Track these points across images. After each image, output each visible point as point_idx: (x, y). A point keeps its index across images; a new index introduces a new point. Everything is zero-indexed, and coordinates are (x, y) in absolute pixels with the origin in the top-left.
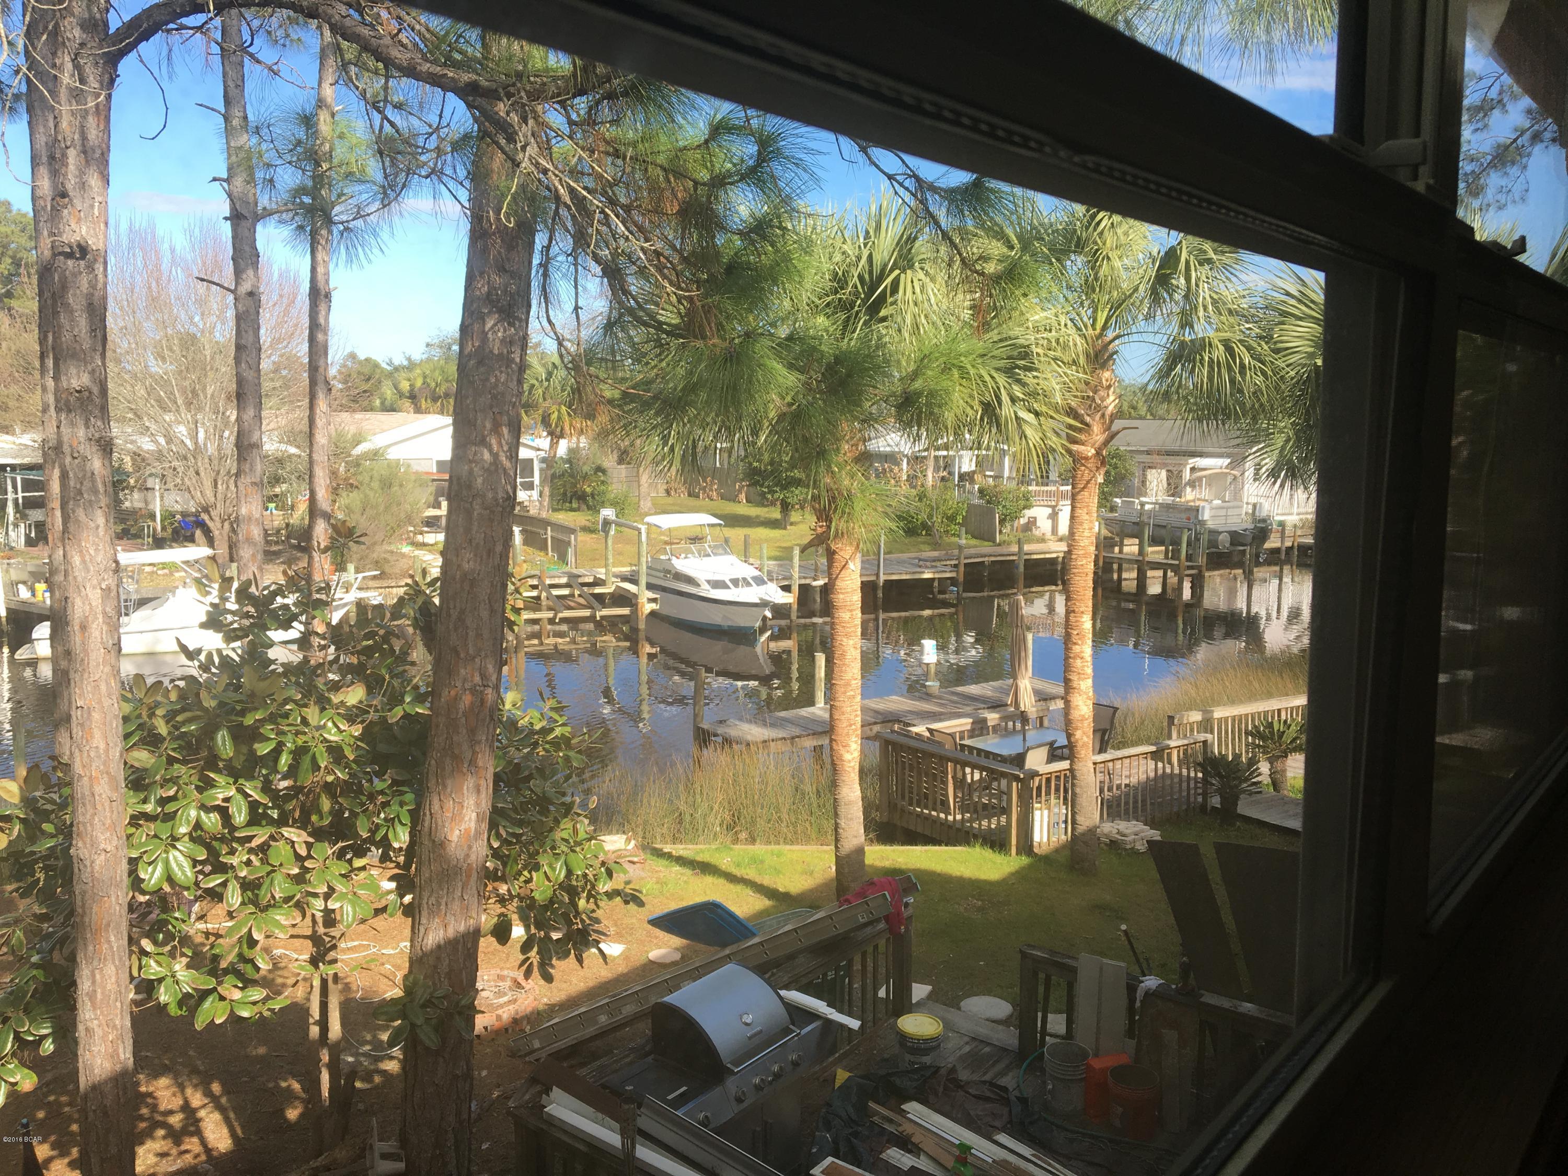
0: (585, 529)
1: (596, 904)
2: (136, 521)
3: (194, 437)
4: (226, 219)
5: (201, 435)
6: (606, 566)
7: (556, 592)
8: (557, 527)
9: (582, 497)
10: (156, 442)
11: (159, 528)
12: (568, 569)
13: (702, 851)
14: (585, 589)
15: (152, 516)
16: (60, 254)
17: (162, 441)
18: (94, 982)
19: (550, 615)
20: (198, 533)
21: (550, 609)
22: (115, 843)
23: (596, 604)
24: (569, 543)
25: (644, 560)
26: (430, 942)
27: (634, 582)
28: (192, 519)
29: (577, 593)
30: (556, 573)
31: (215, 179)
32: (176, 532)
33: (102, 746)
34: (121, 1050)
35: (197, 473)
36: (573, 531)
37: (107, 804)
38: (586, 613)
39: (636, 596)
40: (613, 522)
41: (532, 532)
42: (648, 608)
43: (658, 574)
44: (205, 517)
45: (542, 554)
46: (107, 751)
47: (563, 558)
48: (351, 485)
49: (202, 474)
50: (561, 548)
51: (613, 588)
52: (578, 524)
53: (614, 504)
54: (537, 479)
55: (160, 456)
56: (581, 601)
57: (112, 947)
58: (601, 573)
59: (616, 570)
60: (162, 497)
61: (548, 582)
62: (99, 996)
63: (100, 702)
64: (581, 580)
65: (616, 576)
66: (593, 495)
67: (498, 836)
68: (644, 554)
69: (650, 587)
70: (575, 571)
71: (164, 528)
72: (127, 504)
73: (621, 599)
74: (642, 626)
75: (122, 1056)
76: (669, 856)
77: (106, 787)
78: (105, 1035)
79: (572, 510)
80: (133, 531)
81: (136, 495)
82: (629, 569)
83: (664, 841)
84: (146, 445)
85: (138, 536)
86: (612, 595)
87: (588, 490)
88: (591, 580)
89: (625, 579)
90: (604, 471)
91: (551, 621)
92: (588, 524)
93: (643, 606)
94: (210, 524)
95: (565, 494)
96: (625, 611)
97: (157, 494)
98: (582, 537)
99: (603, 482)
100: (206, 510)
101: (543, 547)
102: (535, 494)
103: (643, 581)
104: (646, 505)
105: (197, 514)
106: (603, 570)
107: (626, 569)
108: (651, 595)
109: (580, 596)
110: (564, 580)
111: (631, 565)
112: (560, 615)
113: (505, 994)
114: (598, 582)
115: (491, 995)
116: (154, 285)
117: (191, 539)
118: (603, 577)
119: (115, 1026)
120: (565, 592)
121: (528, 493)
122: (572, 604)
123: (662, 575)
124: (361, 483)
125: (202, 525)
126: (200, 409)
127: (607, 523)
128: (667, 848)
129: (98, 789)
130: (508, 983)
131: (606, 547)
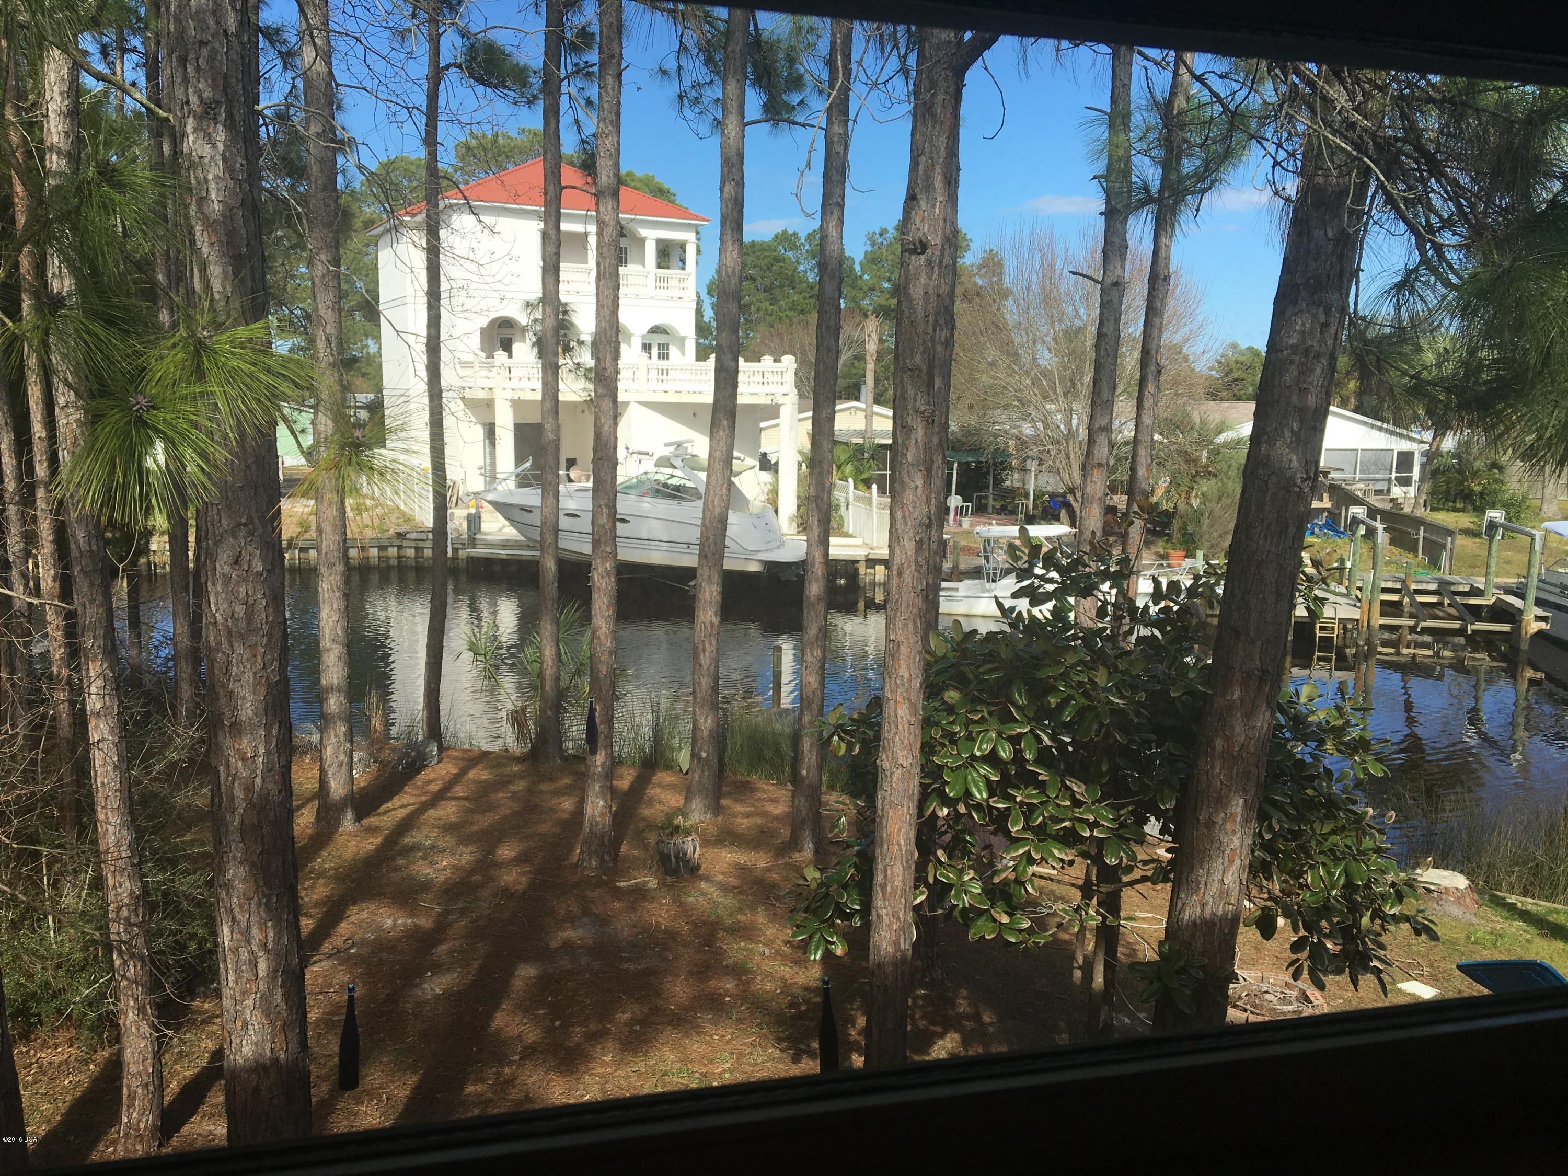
0: (1467, 532)
1: (1382, 926)
2: (1014, 499)
3: (1068, 423)
4: (1101, 214)
5: (1075, 422)
6: (1487, 575)
7: (1420, 599)
8: (1431, 527)
9: (1467, 496)
10: (1035, 427)
11: (1031, 507)
12: (1439, 575)
13: (1557, 912)
14: (1458, 599)
15: (1027, 496)
16: (906, 250)
17: (1040, 425)
18: (885, 876)
19: (1411, 622)
20: (1063, 512)
21: (1412, 616)
22: (910, 761)
23: (1468, 617)
24: (1444, 546)
25: (1535, 571)
26: (1186, 917)
27: (1521, 596)
28: (1060, 499)
29: (1446, 601)
30: (1425, 578)
31: (1095, 178)
32: (1045, 510)
33: (906, 676)
34: (902, 941)
35: (1068, 458)
36: (1450, 533)
37: (906, 726)
38: (1456, 625)
39: (1520, 612)
40: (1501, 525)
41: (1401, 531)
42: (1534, 627)
43: (1553, 589)
44: (1070, 498)
45: (1411, 556)
46: (909, 681)
47: (1434, 562)
48: (1210, 473)
49: (1072, 457)
50: (1434, 551)
51: (1493, 600)
52: (1460, 526)
53: (1507, 506)
54: (1416, 474)
55: (1036, 440)
56: (1452, 611)
57: (901, 850)
58: (1480, 583)
59: (1500, 580)
60: (1036, 478)
61: (1413, 586)
62: (889, 889)
63: (907, 638)
64: (1453, 588)
65: (1499, 588)
66: (1482, 494)
67: (1270, 828)
68: (1537, 565)
69: (1539, 602)
70: (1448, 577)
71: (1035, 507)
72: (1008, 483)
73: (1501, 612)
74: (1524, 646)
75: (902, 946)
76: (1512, 907)
77: (907, 712)
78: (891, 924)
79: (1455, 510)
80: (1009, 508)
81: (1016, 476)
82: (1515, 580)
83: (1511, 890)
84: (1027, 429)
85: (1013, 512)
86: (1491, 608)
87: (1477, 489)
88: (1467, 588)
89: (1508, 591)
90: (1501, 469)
91: (1412, 630)
92: (1472, 526)
93: (1528, 624)
94: (1075, 505)
95: (1448, 492)
96: (1505, 628)
97: (1033, 474)
98: (1461, 540)
99: (1496, 481)
100: (1072, 491)
101: (1413, 549)
102: (1412, 491)
103: (1532, 595)
104: (1550, 508)
105: (1063, 495)
106: (1483, 579)
107: (1512, 581)
108: (1540, 612)
109: (1449, 605)
110: (1433, 587)
111: (1519, 576)
112: (1423, 624)
113: (1290, 1003)
114: (1476, 592)
115: (1275, 1000)
116: (1048, 282)
117: (1057, 519)
118: (1482, 587)
119: (898, 918)
120: (1433, 599)
121: (1404, 489)
122: (1441, 614)
123: (1558, 590)
124: (1220, 471)
125: (1068, 506)
126: (1076, 396)
127: (1493, 526)
128: (1512, 899)
129: (900, 712)
130: (1295, 993)
131: (1489, 554)
